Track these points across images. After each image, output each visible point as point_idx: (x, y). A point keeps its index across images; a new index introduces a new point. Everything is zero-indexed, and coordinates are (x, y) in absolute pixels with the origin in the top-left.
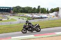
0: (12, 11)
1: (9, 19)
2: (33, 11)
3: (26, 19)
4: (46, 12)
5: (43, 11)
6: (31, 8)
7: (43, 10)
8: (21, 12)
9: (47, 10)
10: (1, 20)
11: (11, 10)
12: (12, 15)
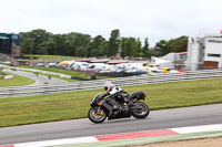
0: (17, 50)
1: (6, 77)
2: (93, 50)
3: (69, 77)
4: (141, 54)
5: (131, 49)
6: (88, 36)
7: (128, 45)
8: (51, 52)
9: (143, 45)
11: (14, 45)
12: (15, 62)
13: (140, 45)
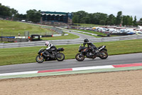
0: (70, 21)
1: (65, 35)
2: (109, 22)
3: (96, 35)
4: (133, 24)
6: (106, 15)
7: (126, 19)
8: (87, 22)
9: (134, 19)
10: (51, 36)
11: (69, 18)
12: (70, 27)
13: (132, 19)
